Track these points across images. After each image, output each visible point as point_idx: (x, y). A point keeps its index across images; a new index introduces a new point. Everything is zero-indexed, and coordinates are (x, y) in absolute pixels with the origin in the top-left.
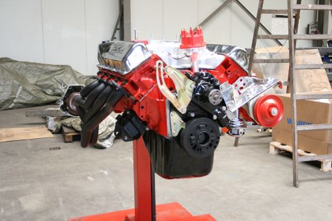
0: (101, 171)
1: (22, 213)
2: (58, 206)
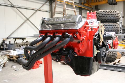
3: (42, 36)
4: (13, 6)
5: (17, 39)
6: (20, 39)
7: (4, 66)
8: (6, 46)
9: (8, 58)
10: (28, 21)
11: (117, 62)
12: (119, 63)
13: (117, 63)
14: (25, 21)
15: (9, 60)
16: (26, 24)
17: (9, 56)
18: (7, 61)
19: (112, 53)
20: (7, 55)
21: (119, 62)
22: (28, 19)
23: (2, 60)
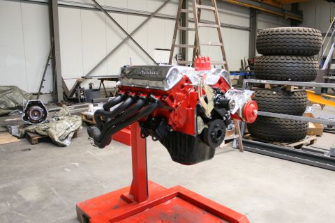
0: (73, 163)
1: (27, 204)
2: (54, 194)
3: (120, 95)
4: (98, 8)
5: (105, 79)
6: (112, 79)
7: (75, 136)
8: (83, 95)
9: (83, 121)
10: (130, 41)
11: (309, 143)
12: (312, 145)
13: (307, 145)
14: (124, 41)
15: (85, 124)
16: (125, 47)
17: (86, 116)
18: (81, 128)
19: (289, 123)
20: (83, 115)
21: (312, 142)
22: (130, 36)
23: (72, 124)
